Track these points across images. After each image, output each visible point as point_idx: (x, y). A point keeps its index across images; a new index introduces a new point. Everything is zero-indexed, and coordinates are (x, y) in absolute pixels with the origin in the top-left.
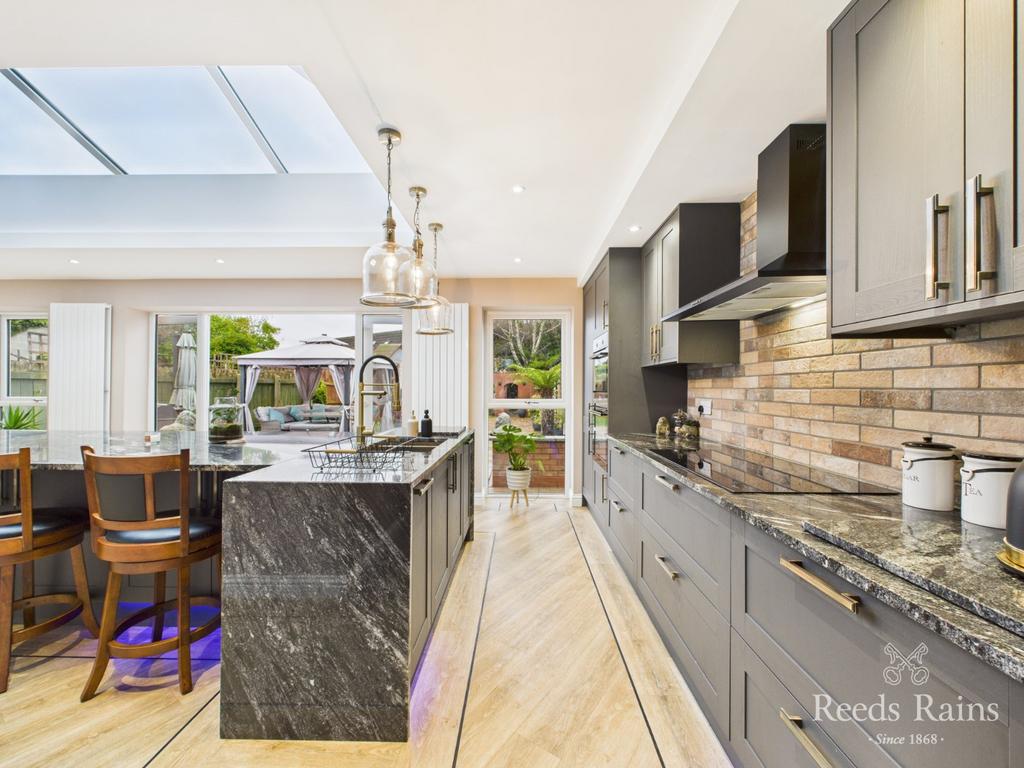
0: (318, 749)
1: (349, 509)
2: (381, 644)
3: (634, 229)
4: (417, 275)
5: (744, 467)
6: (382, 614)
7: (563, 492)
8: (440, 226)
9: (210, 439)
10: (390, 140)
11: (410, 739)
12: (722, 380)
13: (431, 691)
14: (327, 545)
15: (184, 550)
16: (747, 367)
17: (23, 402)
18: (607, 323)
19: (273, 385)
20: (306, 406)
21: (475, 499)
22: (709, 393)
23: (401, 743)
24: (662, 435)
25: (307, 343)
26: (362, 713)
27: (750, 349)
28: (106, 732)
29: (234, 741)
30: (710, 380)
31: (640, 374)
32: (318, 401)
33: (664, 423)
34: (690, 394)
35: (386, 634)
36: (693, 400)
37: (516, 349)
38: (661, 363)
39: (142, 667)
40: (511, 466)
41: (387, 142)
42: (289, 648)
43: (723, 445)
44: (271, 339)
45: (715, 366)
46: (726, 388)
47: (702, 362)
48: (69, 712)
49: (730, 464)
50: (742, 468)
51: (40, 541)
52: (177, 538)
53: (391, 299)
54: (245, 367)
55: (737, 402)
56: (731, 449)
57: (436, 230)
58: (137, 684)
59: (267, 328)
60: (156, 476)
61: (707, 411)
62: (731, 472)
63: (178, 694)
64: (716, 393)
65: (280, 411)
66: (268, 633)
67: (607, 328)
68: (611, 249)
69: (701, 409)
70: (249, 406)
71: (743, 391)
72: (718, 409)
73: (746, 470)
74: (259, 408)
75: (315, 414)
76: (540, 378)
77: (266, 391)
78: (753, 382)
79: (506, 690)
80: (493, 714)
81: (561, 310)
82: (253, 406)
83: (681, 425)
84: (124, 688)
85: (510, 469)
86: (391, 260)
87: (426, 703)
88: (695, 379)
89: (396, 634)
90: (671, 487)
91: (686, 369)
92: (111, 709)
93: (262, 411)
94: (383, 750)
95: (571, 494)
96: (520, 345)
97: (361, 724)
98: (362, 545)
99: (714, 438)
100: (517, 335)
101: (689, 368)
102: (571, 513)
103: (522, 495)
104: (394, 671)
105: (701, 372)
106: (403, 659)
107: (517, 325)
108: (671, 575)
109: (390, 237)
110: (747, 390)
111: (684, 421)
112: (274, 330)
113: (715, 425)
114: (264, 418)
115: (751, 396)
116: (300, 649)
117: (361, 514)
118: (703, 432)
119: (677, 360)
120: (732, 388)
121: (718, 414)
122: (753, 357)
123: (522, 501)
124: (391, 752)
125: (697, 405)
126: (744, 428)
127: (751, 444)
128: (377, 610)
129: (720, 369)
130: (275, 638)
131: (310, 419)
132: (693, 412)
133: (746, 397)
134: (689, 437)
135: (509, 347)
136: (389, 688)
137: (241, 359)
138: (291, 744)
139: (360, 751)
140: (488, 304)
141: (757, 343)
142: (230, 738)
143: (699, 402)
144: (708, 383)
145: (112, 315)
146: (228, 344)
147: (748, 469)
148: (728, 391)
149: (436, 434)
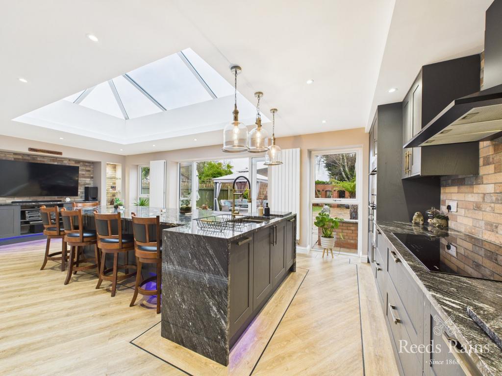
0: (191, 355)
1: (204, 248)
2: (216, 314)
3: (392, 90)
4: (259, 135)
5: (482, 252)
6: (216, 300)
7: (357, 253)
8: (276, 110)
9: (180, 212)
10: (236, 72)
11: (228, 366)
12: (466, 187)
13: (246, 345)
14: (196, 263)
15: (158, 256)
16: (484, 177)
17: (144, 196)
18: (376, 152)
19: (227, 190)
20: (240, 200)
21: (297, 250)
22: (455, 197)
23: (224, 366)
24: (417, 224)
25: (240, 172)
26: (209, 345)
27: (487, 163)
28: (132, 320)
29: (165, 339)
30: (456, 187)
31: (401, 184)
32: (245, 198)
33: (419, 216)
34: (442, 197)
35: (218, 311)
36: (444, 202)
37: (344, 171)
38: (412, 176)
39: (150, 298)
40: (324, 235)
41: (235, 73)
42: (183, 306)
43: (465, 235)
44: (230, 171)
45: (460, 177)
46: (468, 193)
47: (450, 174)
48: (125, 309)
49: (471, 249)
50: (480, 253)
51: (124, 246)
52: (155, 251)
53: (236, 148)
54: (216, 183)
55: (476, 203)
56: (471, 238)
57: (274, 112)
58: (147, 305)
59: (229, 167)
60: (149, 226)
61: (453, 209)
62: (471, 255)
63: (156, 313)
64: (461, 197)
65: (229, 201)
66: (176, 297)
67: (376, 156)
68: (379, 107)
69: (449, 208)
70: (218, 199)
71: (482, 195)
72: (462, 208)
73: (483, 255)
74: (221, 200)
75: (243, 204)
76: (349, 187)
77: (224, 193)
78: (490, 188)
79: (283, 358)
80: (272, 368)
81: (357, 147)
82: (219, 199)
83: (433, 218)
84: (143, 305)
85: (322, 236)
86: (236, 130)
87: (242, 350)
88: (446, 187)
89: (222, 312)
90: (395, 259)
91: (440, 179)
92: (137, 312)
93: (222, 201)
94: (215, 366)
95: (361, 255)
96: (347, 169)
97: (208, 350)
98: (209, 266)
99: (459, 229)
100: (346, 164)
101: (442, 179)
102: (359, 266)
103: (329, 251)
104: (221, 330)
105: (450, 181)
106: (225, 325)
107: (345, 158)
108: (395, 320)
109: (236, 119)
110: (484, 194)
111: (436, 215)
112: (231, 167)
113: (460, 219)
114: (223, 204)
115: (487, 199)
116: (186, 307)
117: (209, 251)
118: (451, 224)
119: (420, 173)
120: (473, 193)
121: (462, 212)
122: (491, 168)
123: (330, 255)
124: (218, 368)
125: (447, 205)
126: (482, 224)
127: (488, 236)
128: (215, 298)
129: (464, 179)
130: (178, 300)
131: (240, 205)
132: (444, 209)
133: (484, 199)
134: (439, 226)
135: (340, 170)
136: (219, 337)
137: (215, 180)
138: (183, 348)
139: (206, 363)
140: (310, 148)
141: (493, 159)
142: (164, 337)
143: (448, 203)
144: (454, 189)
145: (166, 164)
146: (214, 174)
147: (485, 254)
148: (470, 195)
149: (272, 215)
